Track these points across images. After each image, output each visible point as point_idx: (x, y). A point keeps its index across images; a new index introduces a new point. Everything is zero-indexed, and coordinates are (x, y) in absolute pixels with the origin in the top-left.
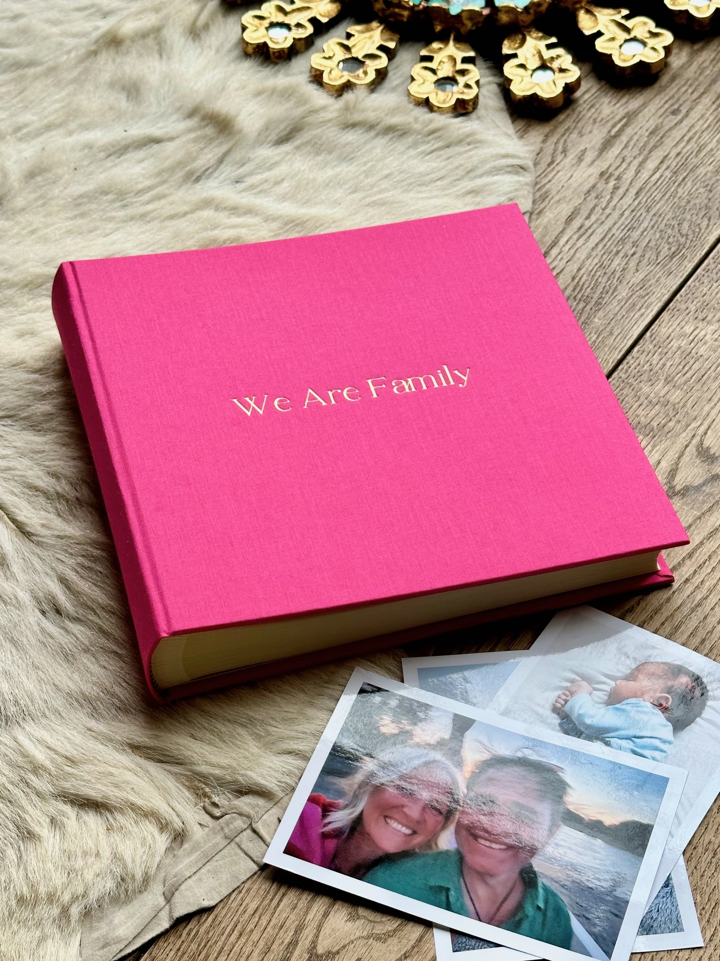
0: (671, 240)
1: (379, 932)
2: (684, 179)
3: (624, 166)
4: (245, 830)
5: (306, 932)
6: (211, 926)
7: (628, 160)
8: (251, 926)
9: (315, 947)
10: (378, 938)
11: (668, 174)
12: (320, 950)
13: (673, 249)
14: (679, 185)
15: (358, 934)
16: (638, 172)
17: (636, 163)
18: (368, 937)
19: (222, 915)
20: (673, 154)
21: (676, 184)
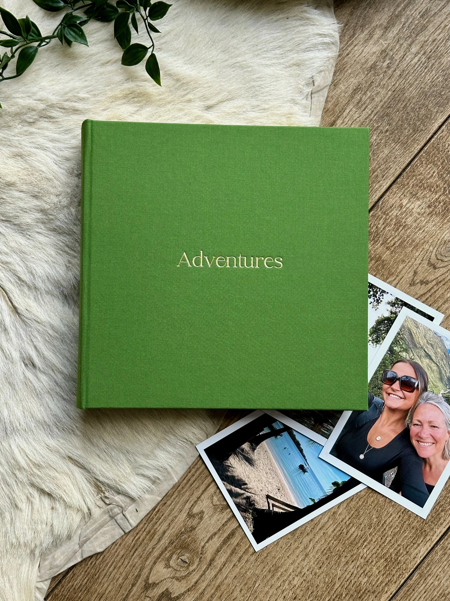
1: (178, 576)
4: (120, 514)
5: (145, 571)
6: (101, 561)
8: (120, 564)
9: (148, 579)
10: (177, 579)
12: (150, 582)
15: (168, 576)
18: (173, 578)
19: (107, 556)
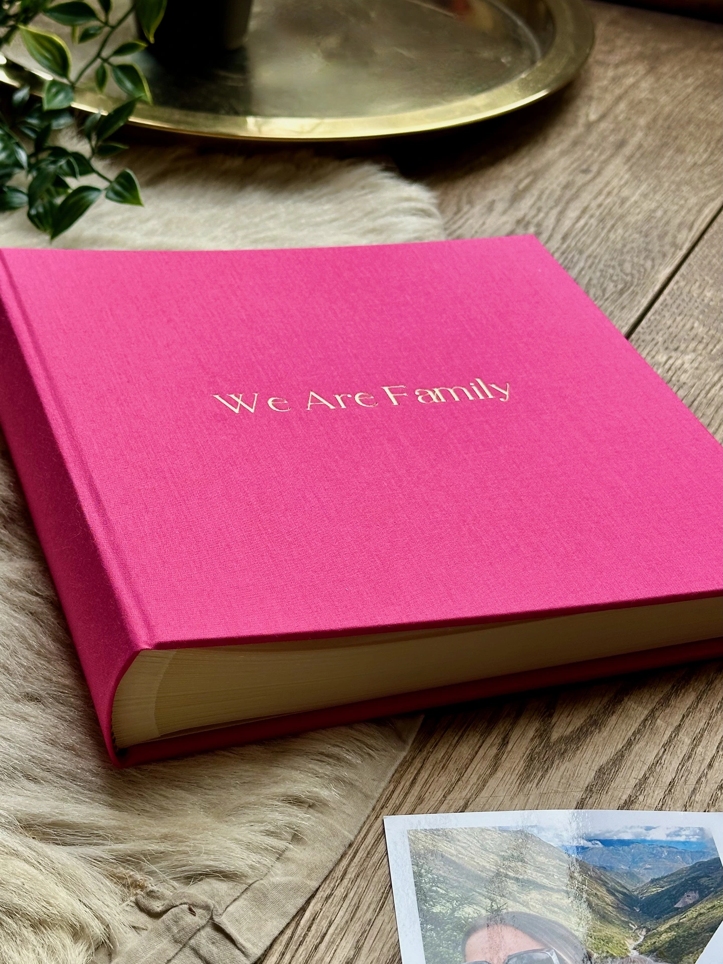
0: (615, 278)
2: (613, 226)
3: (541, 215)
4: (203, 927)
7: (545, 210)
11: (593, 221)
13: (620, 286)
14: (609, 231)
16: (558, 220)
17: (555, 212)
20: (594, 204)
21: (605, 231)
